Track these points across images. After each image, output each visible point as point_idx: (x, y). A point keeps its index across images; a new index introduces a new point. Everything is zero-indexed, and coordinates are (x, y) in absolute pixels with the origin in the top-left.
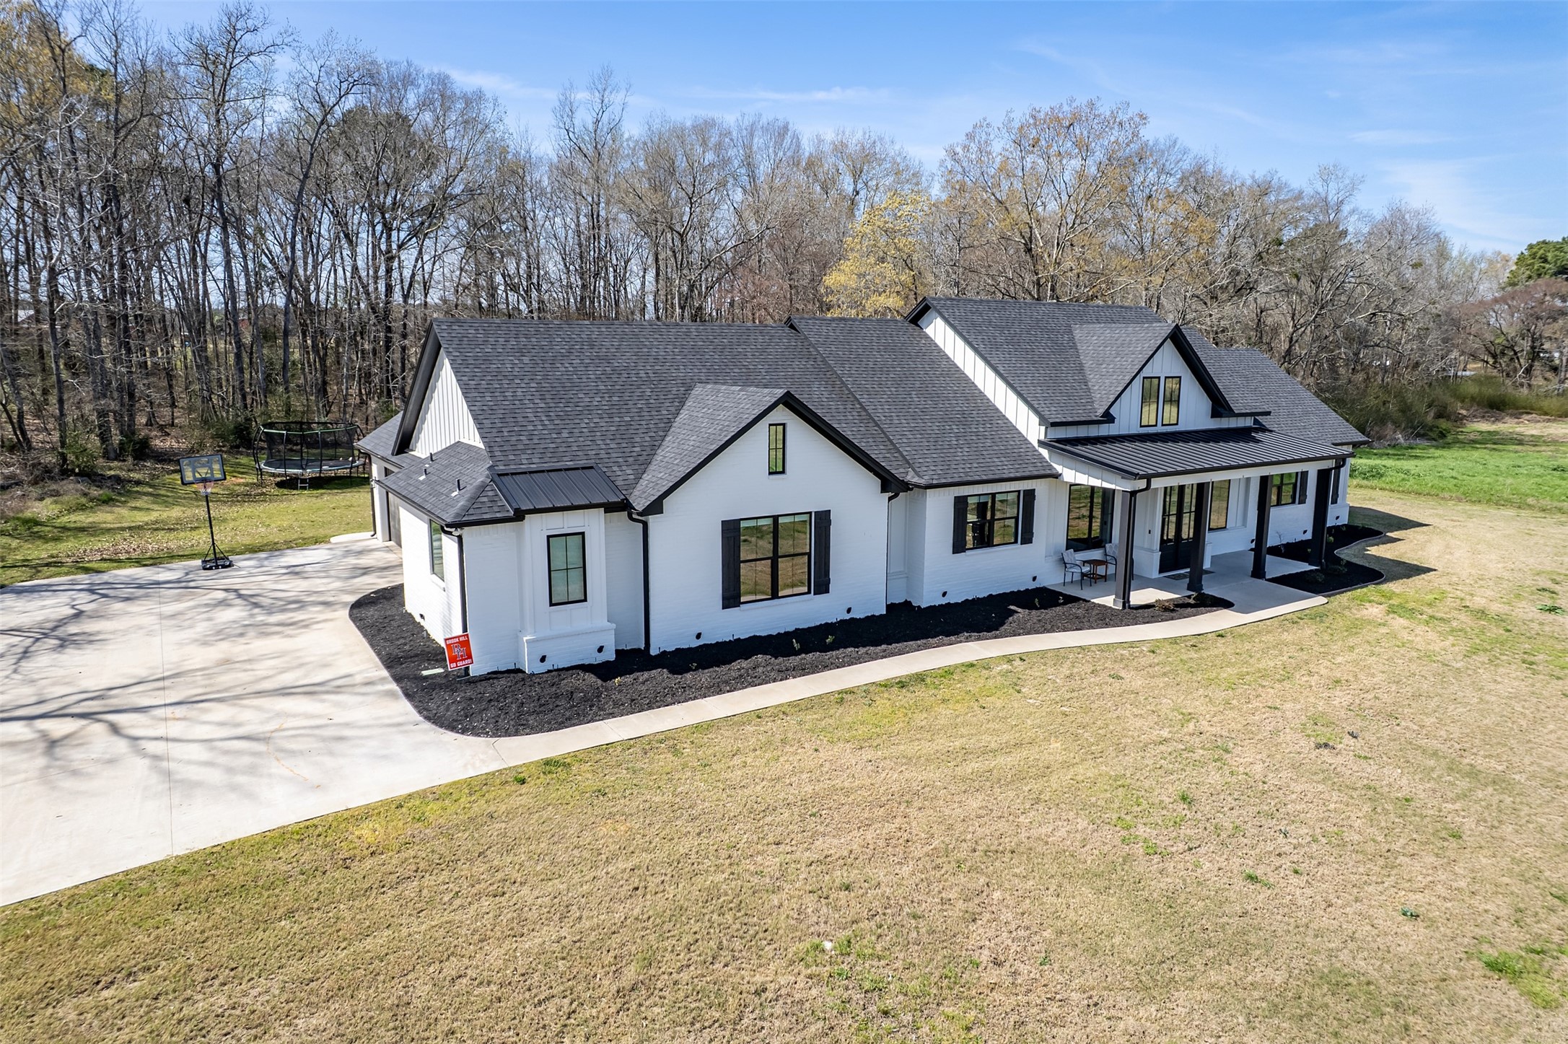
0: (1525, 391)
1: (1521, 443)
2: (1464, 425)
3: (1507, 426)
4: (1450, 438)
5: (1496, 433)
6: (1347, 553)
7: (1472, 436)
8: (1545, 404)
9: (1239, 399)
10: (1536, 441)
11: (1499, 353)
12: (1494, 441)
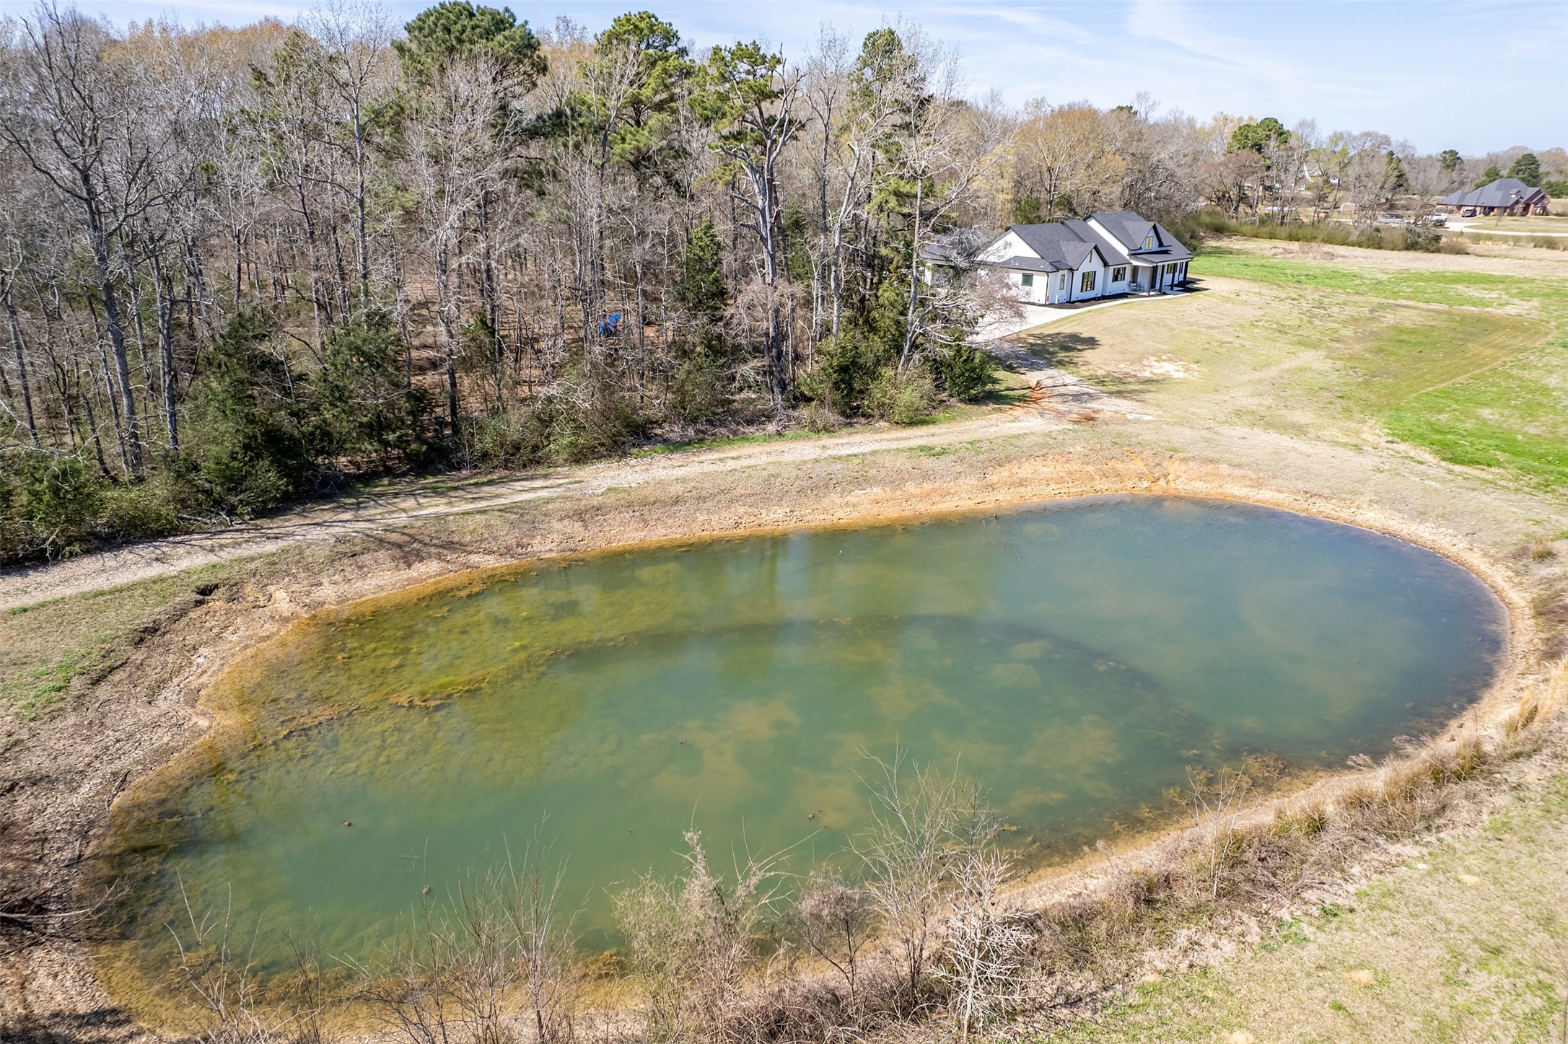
0: (1234, 221)
1: (1231, 253)
2: (1202, 243)
3: (1225, 243)
4: (1198, 251)
5: (1219, 248)
6: (1189, 286)
7: (1208, 250)
8: (1244, 229)
9: (1165, 243)
10: (1239, 252)
11: (1222, 198)
12: (1218, 252)
